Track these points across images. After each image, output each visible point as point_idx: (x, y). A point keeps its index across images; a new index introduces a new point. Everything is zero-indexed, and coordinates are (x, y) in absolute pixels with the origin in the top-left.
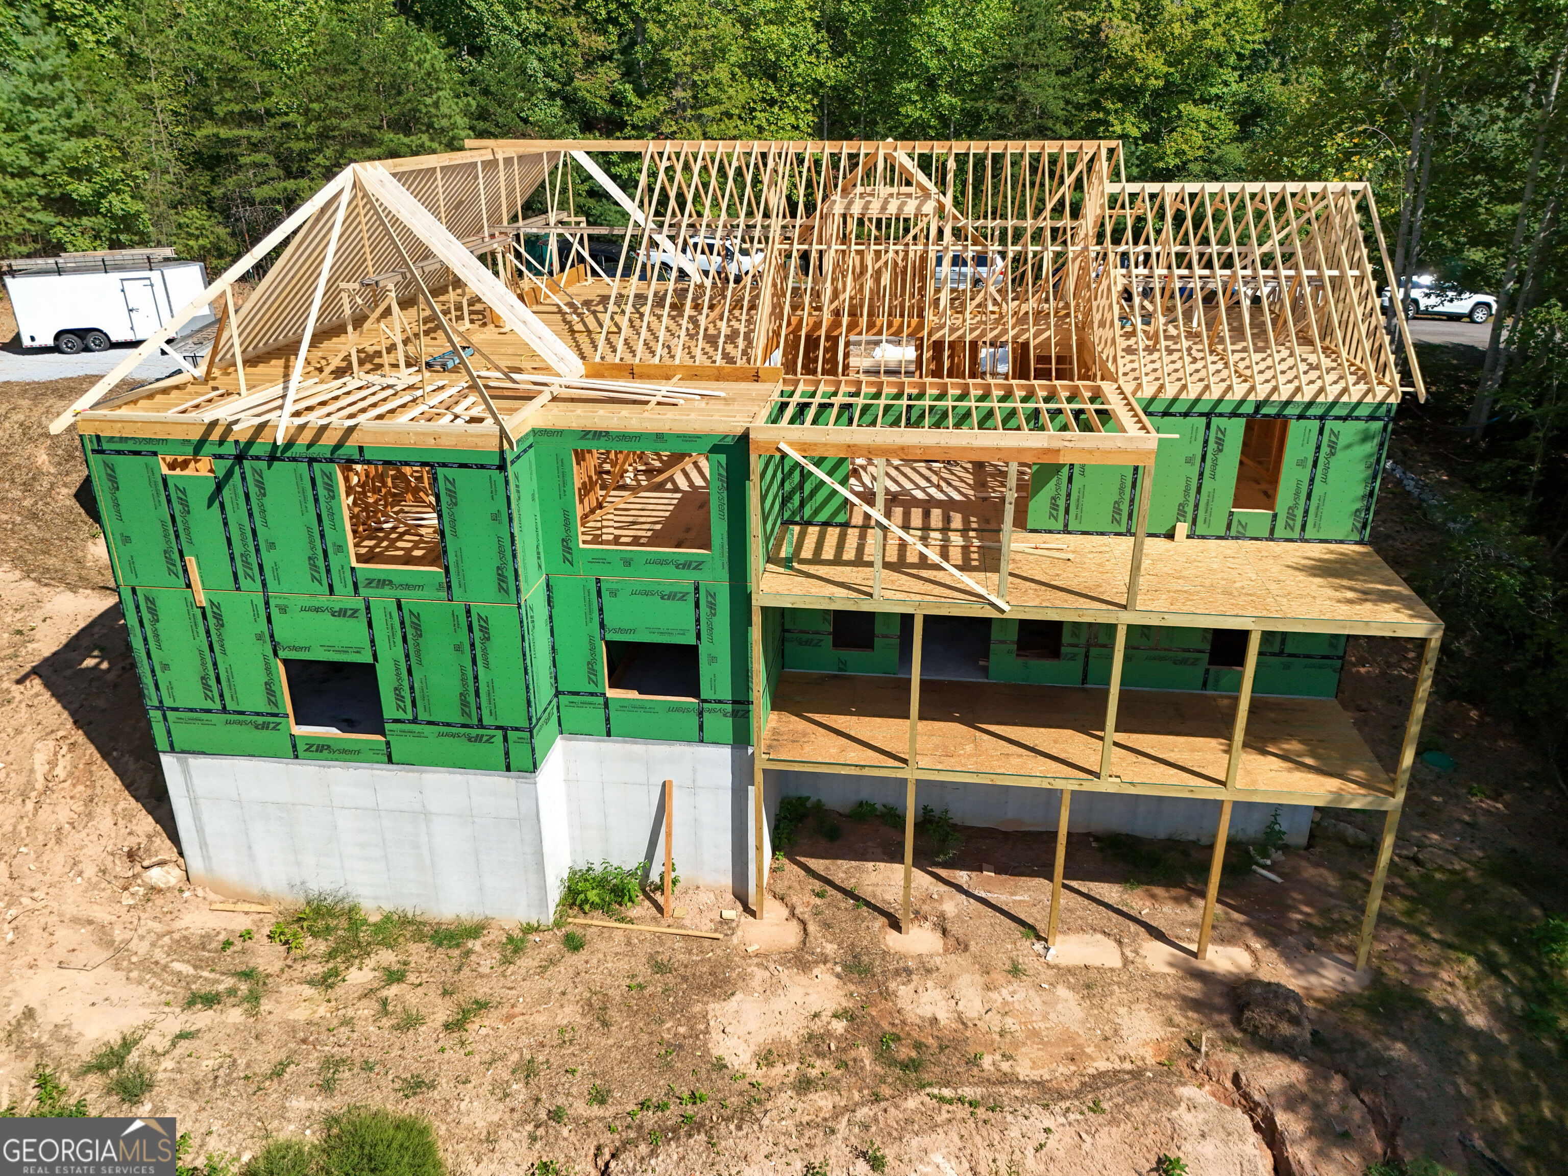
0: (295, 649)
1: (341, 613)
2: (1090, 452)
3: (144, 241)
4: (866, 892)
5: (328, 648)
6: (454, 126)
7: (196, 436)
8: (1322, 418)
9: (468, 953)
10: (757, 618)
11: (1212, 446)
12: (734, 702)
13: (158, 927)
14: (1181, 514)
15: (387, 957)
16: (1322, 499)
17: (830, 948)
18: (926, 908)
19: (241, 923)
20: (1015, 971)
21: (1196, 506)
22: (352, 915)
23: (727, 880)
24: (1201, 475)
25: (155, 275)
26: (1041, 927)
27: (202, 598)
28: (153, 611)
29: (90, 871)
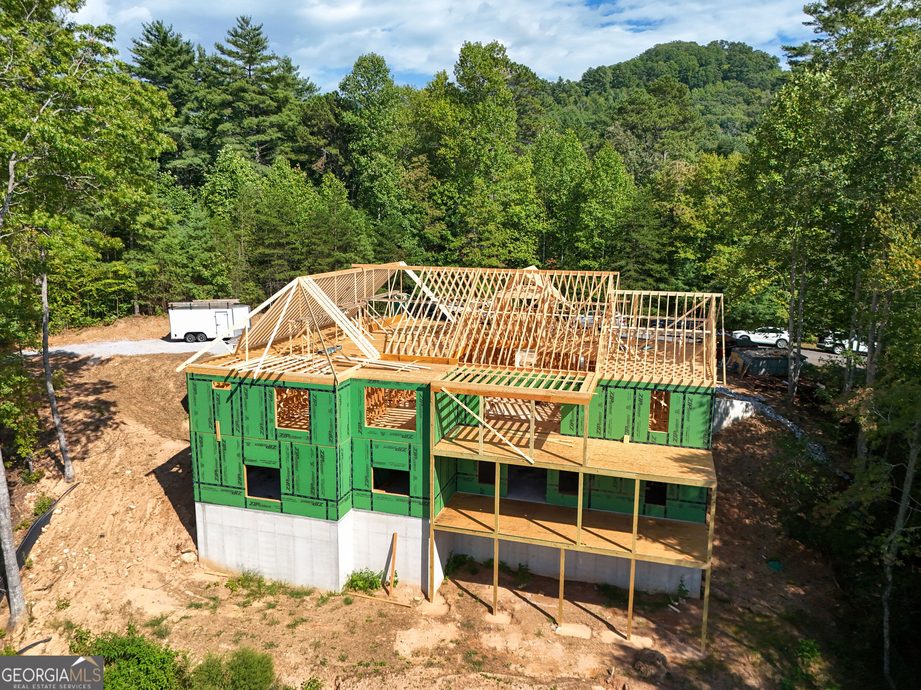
0: (251, 461)
1: (270, 447)
2: (563, 398)
3: (228, 296)
4: (482, 597)
5: (263, 461)
6: (366, 250)
7: (226, 375)
8: (684, 392)
9: (303, 601)
10: (432, 461)
11: (637, 402)
12: (424, 498)
13: (183, 577)
14: (627, 432)
15: (270, 599)
16: (688, 429)
18: (506, 606)
19: (215, 579)
20: (539, 634)
21: (633, 428)
22: (260, 582)
23: (419, 583)
24: (634, 414)
25: (229, 311)
27: (219, 438)
28: (201, 442)
29: (161, 552)
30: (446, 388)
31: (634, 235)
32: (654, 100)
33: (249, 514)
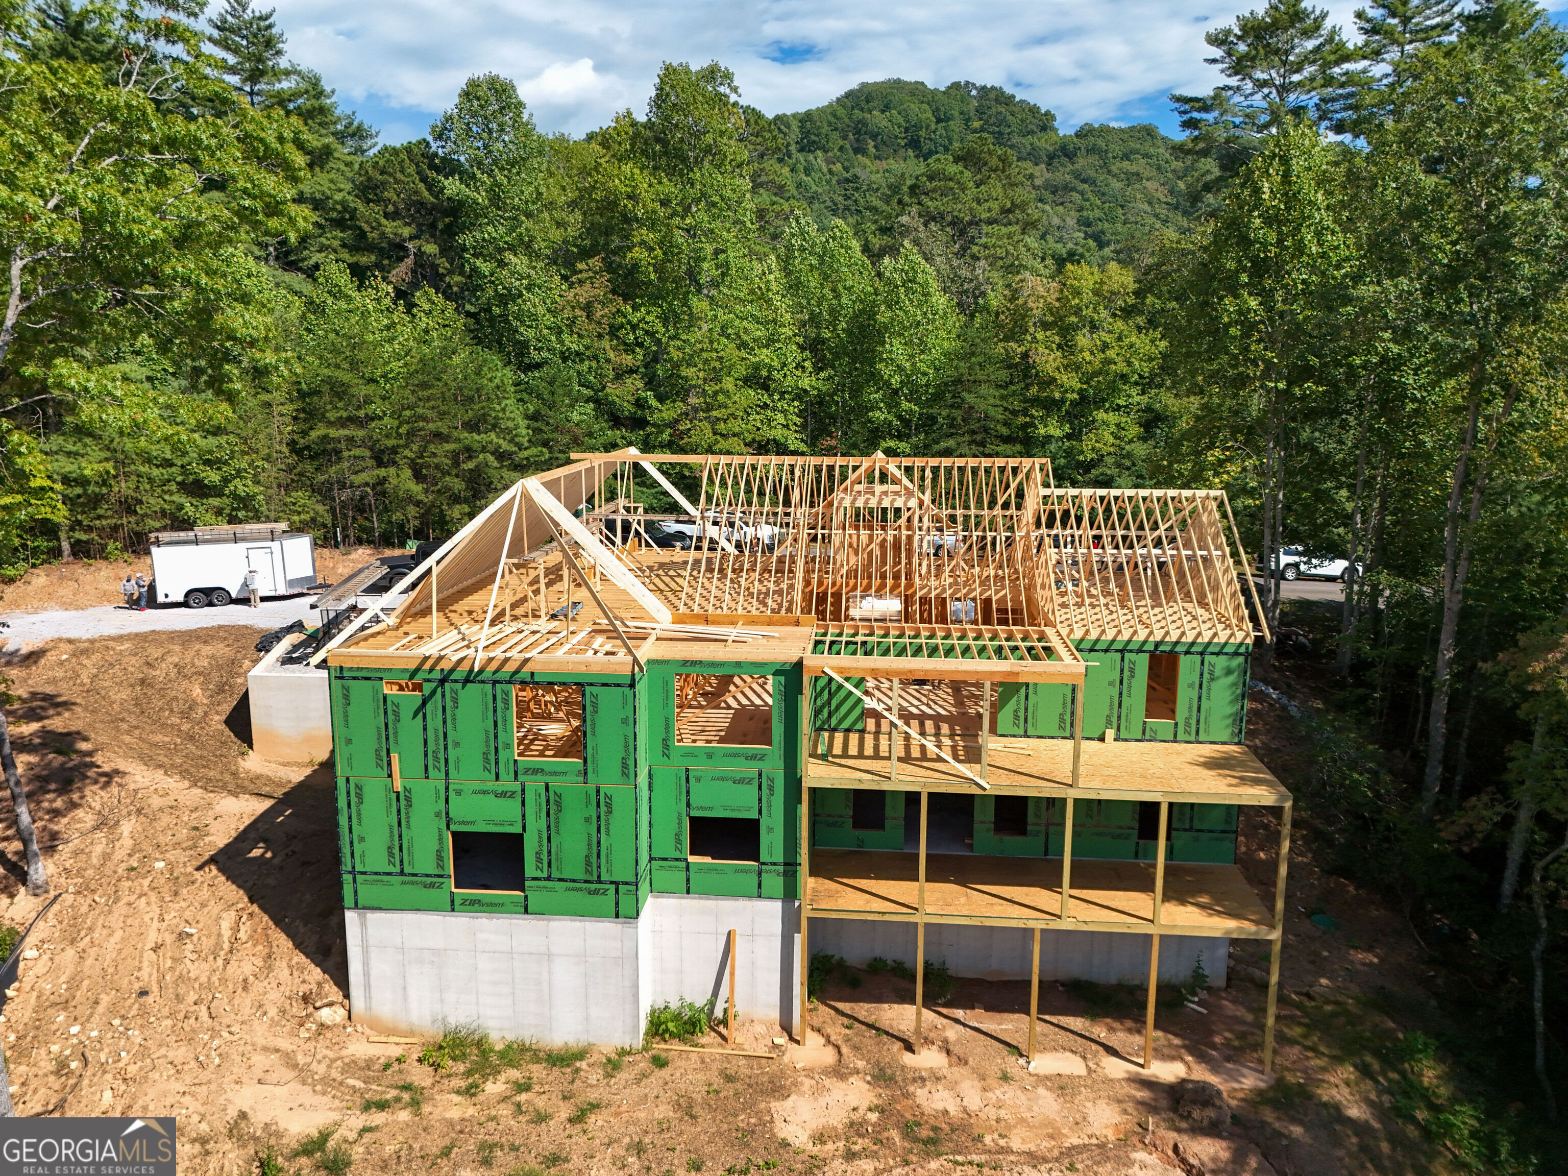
0: (464, 823)
1: (503, 794)
2: (1040, 674)
4: (885, 1024)
5: (488, 822)
7: (413, 666)
8: (1202, 654)
9: (577, 1070)
10: (805, 797)
11: (1126, 673)
12: (785, 864)
13: (331, 1054)
14: (1109, 724)
15: (514, 1074)
16: (1209, 711)
17: (861, 1064)
18: (932, 1035)
19: (396, 1052)
20: (1005, 1078)
21: (1119, 717)
22: (481, 1044)
23: (775, 1015)
24: (1121, 694)
25: (276, 545)
26: (1023, 1047)
27: (399, 785)
28: (360, 796)
29: (273, 1012)
30: (832, 668)
31: (970, 398)
32: (967, 174)
33: (459, 922)
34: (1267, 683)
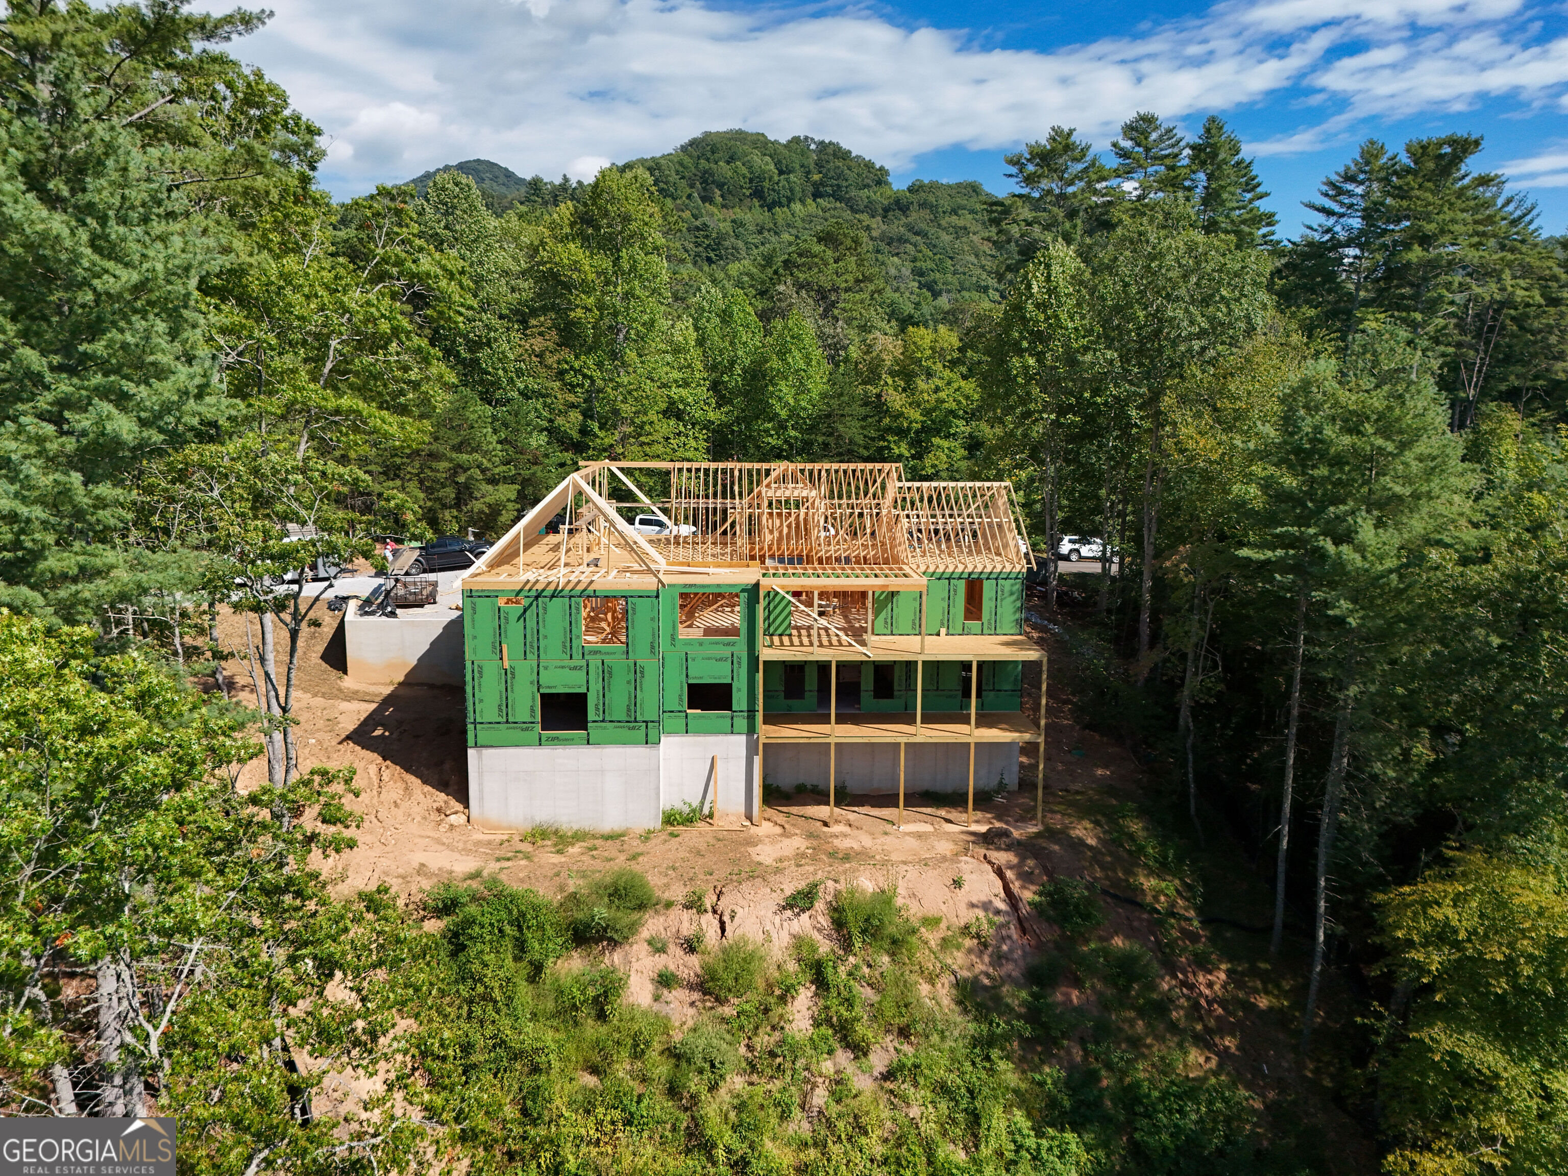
0: (548, 687)
1: (575, 668)
2: (901, 586)
4: (811, 816)
5: (565, 686)
7: (517, 588)
8: (996, 579)
9: (623, 841)
10: (761, 667)
11: (952, 592)
12: (748, 712)
14: (942, 625)
15: (584, 844)
16: (1002, 615)
17: (798, 831)
18: (840, 818)
19: (504, 837)
20: (886, 834)
21: (948, 620)
22: (557, 832)
23: (742, 809)
24: (949, 605)
26: (896, 821)
27: (507, 664)
28: (480, 673)
29: (418, 818)
30: (777, 586)
31: (841, 428)
32: (829, 253)
33: (545, 752)
34: (1050, 621)
